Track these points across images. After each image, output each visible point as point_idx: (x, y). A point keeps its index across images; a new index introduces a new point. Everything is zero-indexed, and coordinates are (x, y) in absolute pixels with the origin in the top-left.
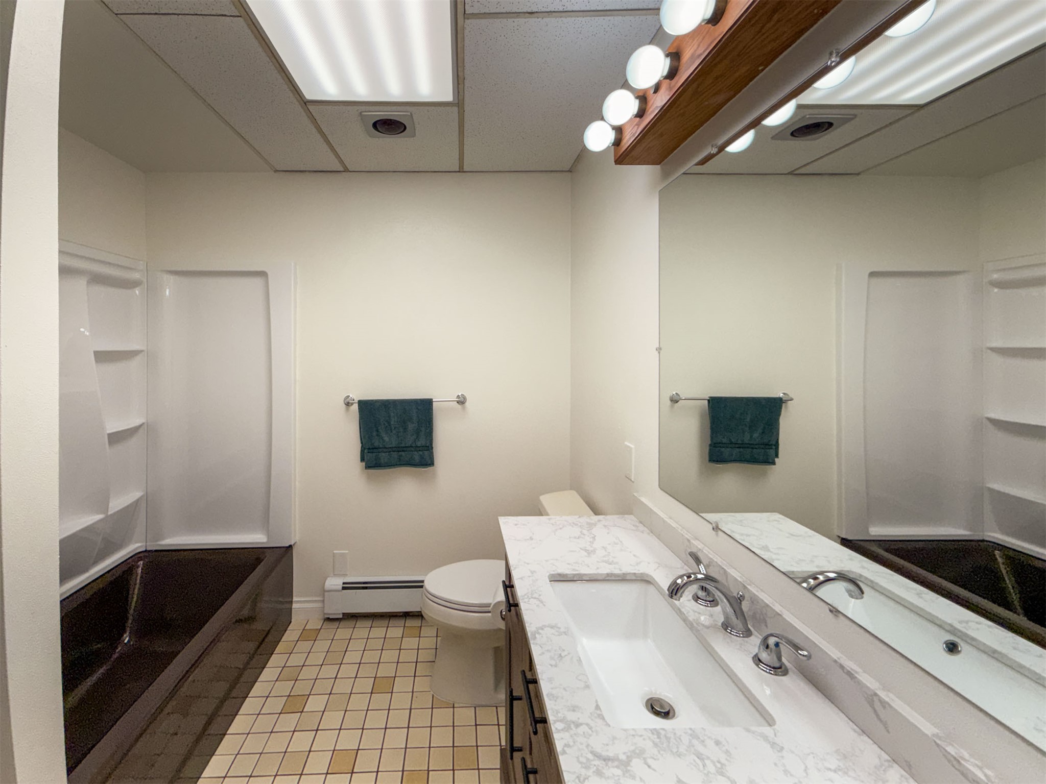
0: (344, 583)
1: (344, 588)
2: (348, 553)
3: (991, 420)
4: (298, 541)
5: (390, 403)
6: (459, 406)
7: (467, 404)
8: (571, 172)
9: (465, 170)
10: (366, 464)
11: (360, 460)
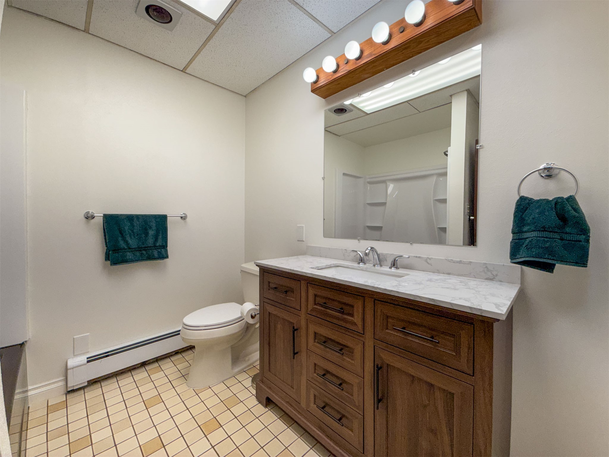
0: (88, 358)
1: (88, 362)
2: (89, 335)
3: (368, 227)
4: (31, 337)
5: (133, 217)
6: (182, 221)
7: (188, 219)
8: (246, 97)
9: (186, 72)
10: (110, 262)
11: (105, 259)
